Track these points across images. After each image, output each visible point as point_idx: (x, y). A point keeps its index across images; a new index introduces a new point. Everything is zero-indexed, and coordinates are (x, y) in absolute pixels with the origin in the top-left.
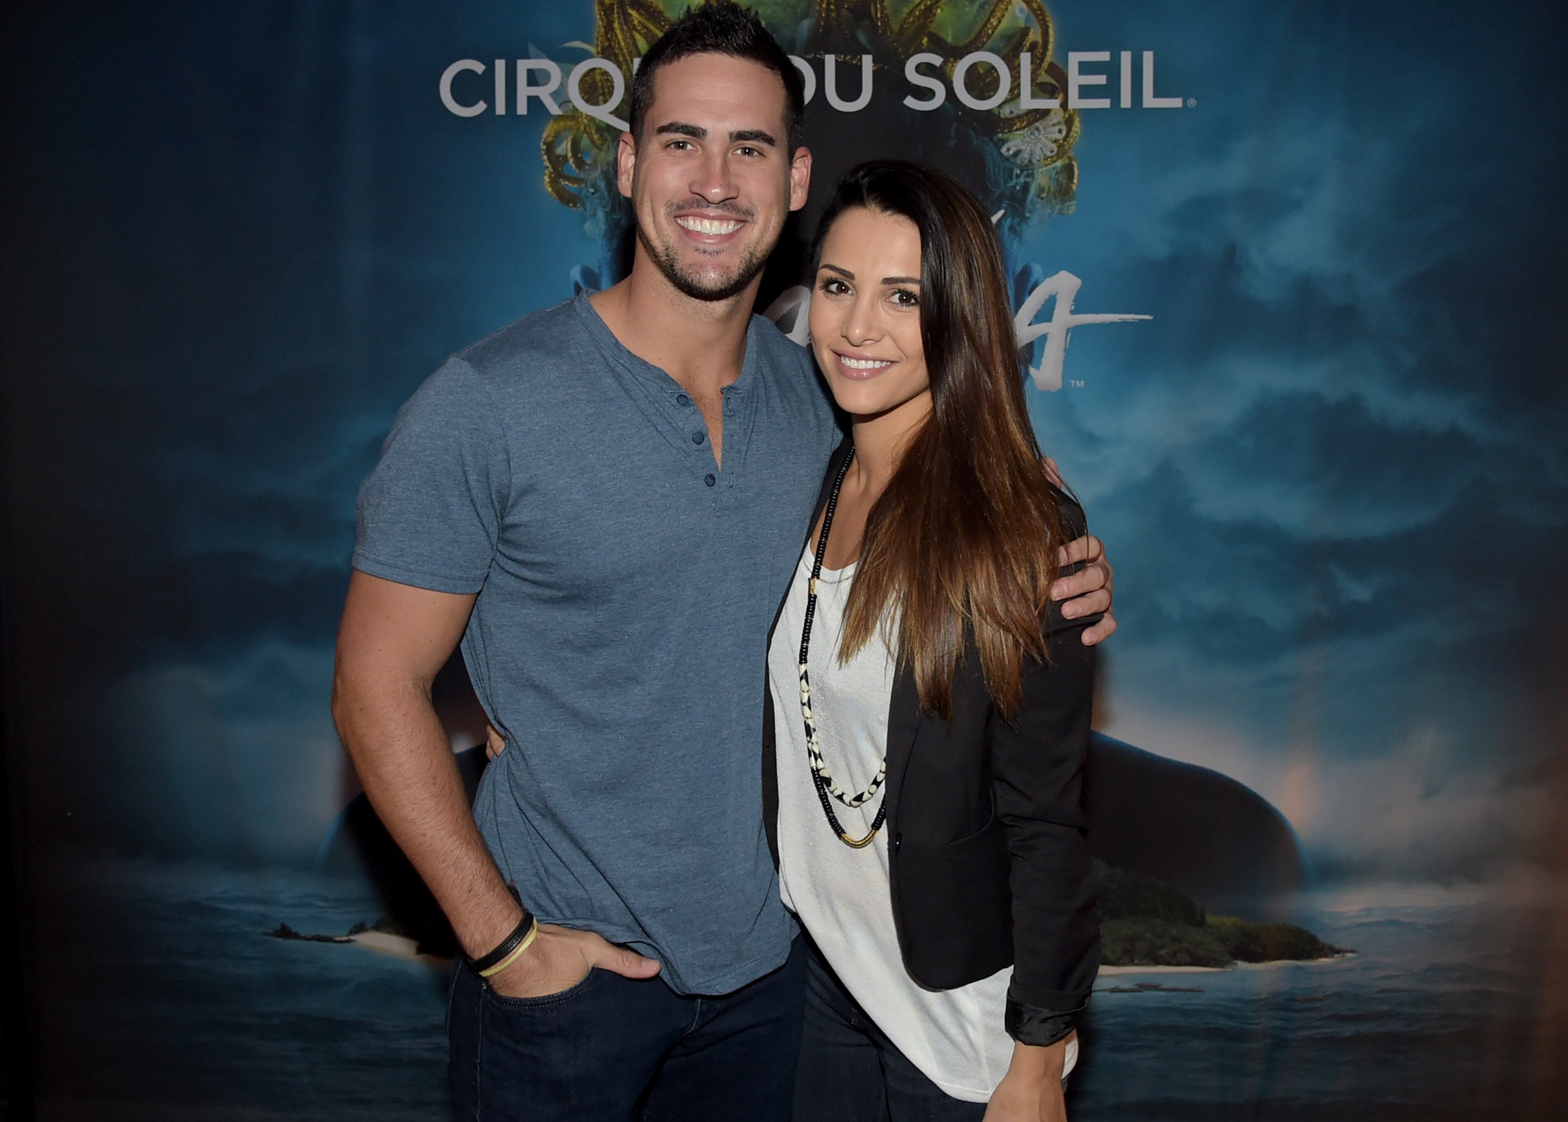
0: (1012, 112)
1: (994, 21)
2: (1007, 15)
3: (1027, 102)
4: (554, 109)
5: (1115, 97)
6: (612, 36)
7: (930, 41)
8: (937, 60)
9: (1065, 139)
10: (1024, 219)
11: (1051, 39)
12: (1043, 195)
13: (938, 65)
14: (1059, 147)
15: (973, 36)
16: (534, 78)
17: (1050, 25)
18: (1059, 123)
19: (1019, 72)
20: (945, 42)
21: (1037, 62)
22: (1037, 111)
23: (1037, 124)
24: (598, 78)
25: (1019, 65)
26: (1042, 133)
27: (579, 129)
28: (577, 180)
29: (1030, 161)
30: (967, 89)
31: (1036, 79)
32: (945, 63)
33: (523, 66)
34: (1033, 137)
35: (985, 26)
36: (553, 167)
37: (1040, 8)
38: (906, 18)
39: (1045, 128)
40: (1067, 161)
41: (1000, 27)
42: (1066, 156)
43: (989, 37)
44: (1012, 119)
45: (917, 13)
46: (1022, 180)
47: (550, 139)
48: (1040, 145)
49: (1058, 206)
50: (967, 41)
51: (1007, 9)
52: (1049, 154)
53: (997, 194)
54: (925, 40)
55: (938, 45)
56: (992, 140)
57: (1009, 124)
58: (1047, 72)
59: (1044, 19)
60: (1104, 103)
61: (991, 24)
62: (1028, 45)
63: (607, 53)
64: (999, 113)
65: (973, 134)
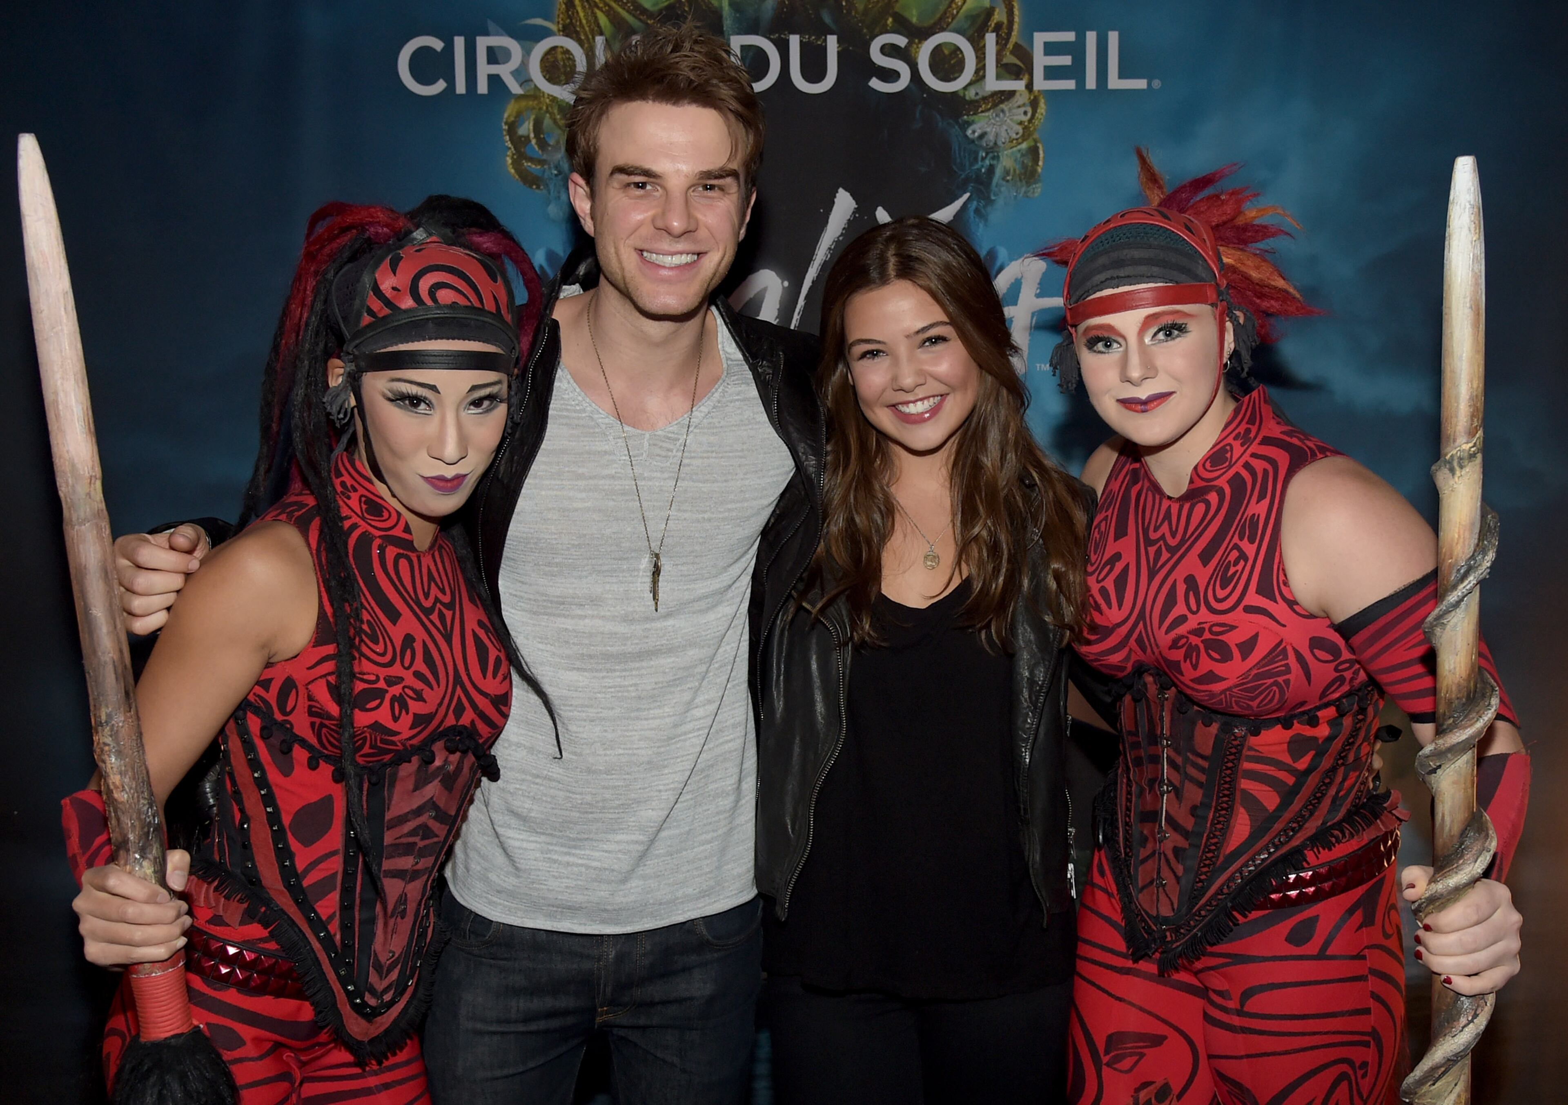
0: (977, 94)
1: (959, 1)
3: (992, 84)
4: (515, 88)
5: (1080, 78)
6: (573, 13)
7: (894, 21)
8: (901, 41)
9: (1030, 121)
10: (989, 202)
11: (1016, 19)
12: (1008, 178)
13: (903, 46)
14: (1023, 129)
15: (938, 16)
16: (493, 56)
17: (1015, 5)
18: (1024, 105)
19: (984, 54)
20: (910, 23)
21: (1002, 42)
22: (1002, 92)
23: (1002, 106)
24: (560, 56)
25: (984, 46)
26: (1007, 115)
27: (540, 109)
28: (542, 162)
29: (995, 144)
30: (932, 71)
31: (1002, 60)
32: (910, 44)
33: (482, 43)
34: (998, 119)
35: (950, 6)
36: (515, 148)
39: (1010, 110)
40: (1032, 144)
41: (965, 8)
42: (1031, 139)
43: (954, 17)
44: (977, 101)
46: (987, 162)
47: (512, 119)
48: (1005, 127)
49: (1023, 189)
50: (932, 21)
52: (1014, 136)
53: (963, 176)
54: (890, 20)
55: (903, 26)
56: (957, 123)
57: (974, 106)
58: (1012, 53)
60: (1070, 85)
61: (956, 4)
62: (993, 25)
63: (569, 31)
64: (965, 95)
65: (938, 117)
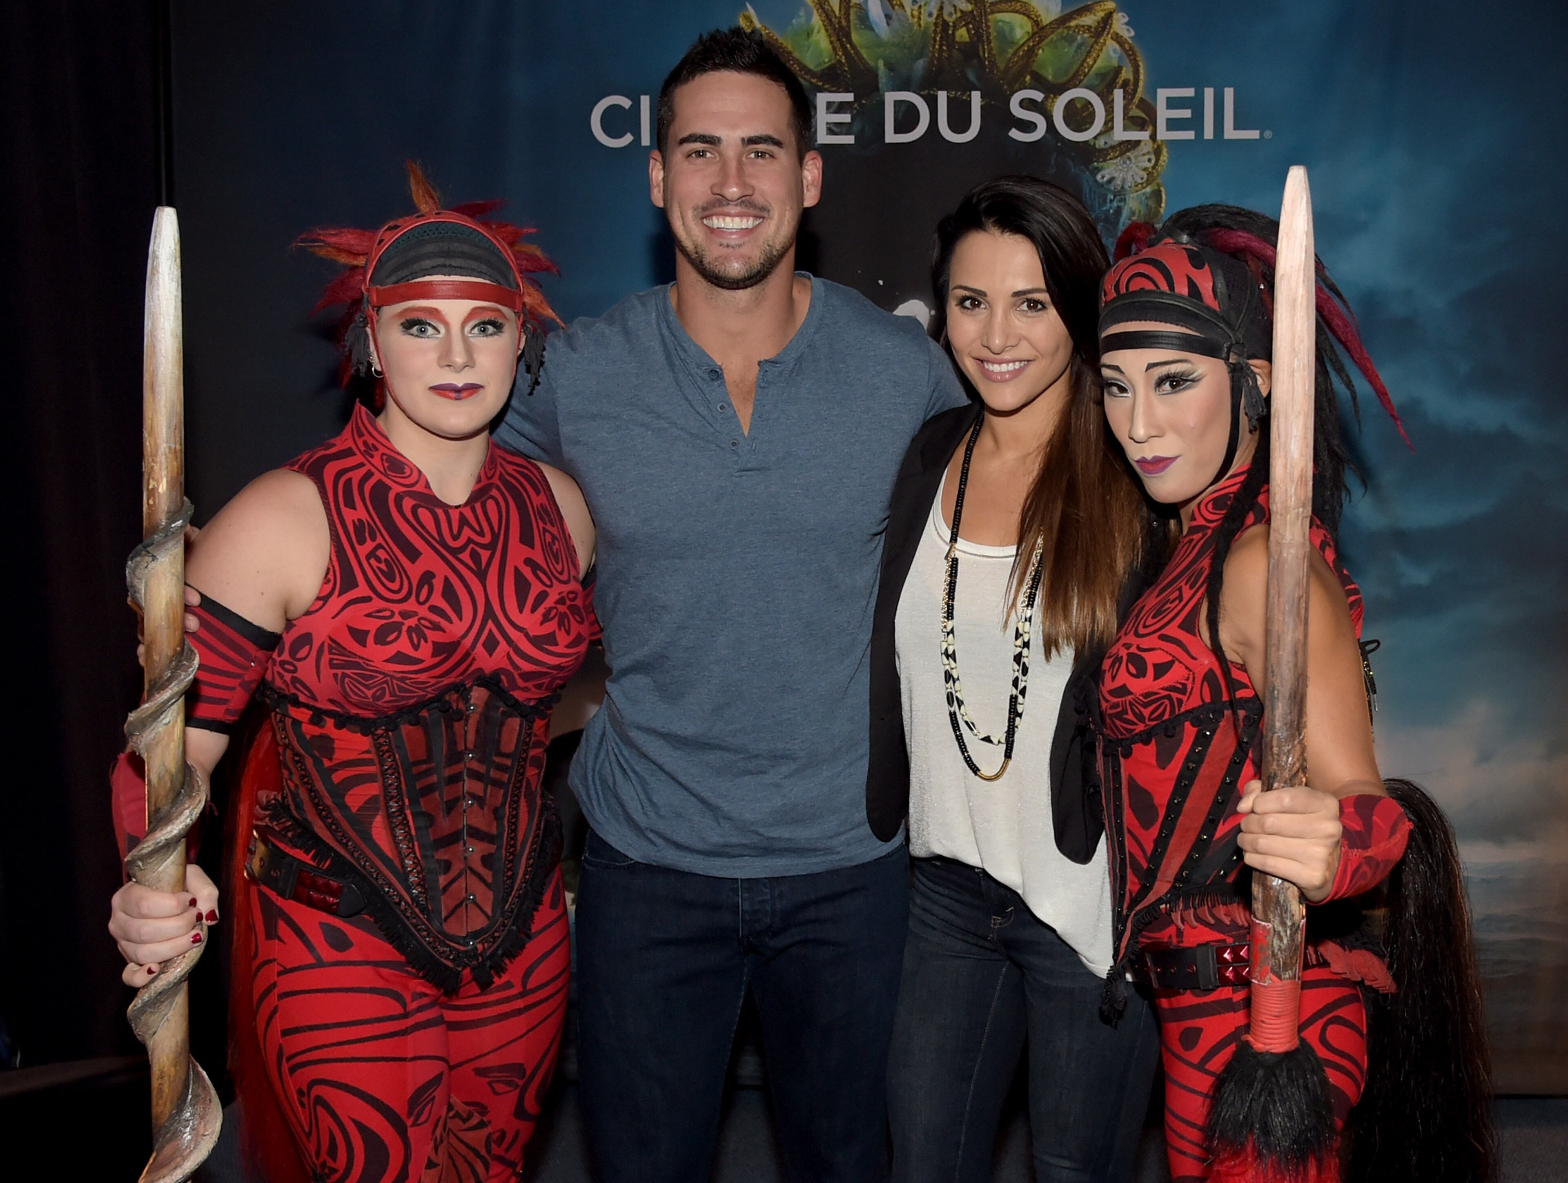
0: (1106, 143)
1: (1090, 61)
2: (1101, 55)
3: (1120, 134)
5: (1199, 130)
7: (1032, 77)
8: (1038, 96)
9: (1154, 167)
11: (1142, 77)
13: (1040, 100)
14: (1148, 175)
15: (1070, 75)
17: (1141, 64)
18: (1148, 153)
19: (1112, 107)
20: (1047, 80)
21: (1128, 98)
22: (1129, 142)
23: (1128, 154)
25: (1113, 101)
26: (1133, 161)
29: (1122, 188)
30: (1066, 123)
31: (1128, 113)
32: (1046, 99)
34: (1125, 166)
35: (1082, 65)
37: (1131, 48)
38: (1010, 59)
39: (1136, 157)
40: (1156, 188)
41: (1095, 66)
42: (1154, 183)
43: (1085, 75)
44: (1105, 149)
45: (1021, 53)
46: (1115, 204)
48: (1131, 173)
50: (1065, 79)
51: (1101, 50)
52: (1140, 181)
54: (1028, 78)
55: (1039, 83)
56: (1088, 169)
57: (1103, 154)
58: (1137, 107)
59: (1135, 59)
60: (1190, 135)
61: (1088, 63)
62: (1121, 82)
64: (1095, 144)
65: (1071, 163)
